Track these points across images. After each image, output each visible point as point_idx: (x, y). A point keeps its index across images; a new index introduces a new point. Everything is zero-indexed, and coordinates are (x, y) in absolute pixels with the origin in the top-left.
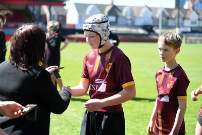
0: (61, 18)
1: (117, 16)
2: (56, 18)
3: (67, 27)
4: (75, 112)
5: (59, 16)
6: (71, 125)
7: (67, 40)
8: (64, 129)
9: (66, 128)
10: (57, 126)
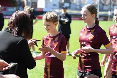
0: (34, 4)
1: (70, 3)
2: (31, 4)
3: (37, 10)
4: (42, 64)
5: (32, 3)
6: (39, 73)
7: (37, 18)
8: (35, 75)
9: (36, 75)
10: (31, 73)
